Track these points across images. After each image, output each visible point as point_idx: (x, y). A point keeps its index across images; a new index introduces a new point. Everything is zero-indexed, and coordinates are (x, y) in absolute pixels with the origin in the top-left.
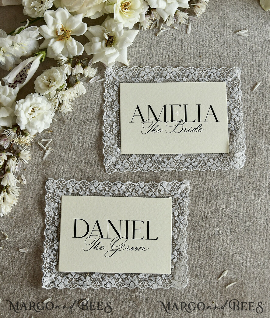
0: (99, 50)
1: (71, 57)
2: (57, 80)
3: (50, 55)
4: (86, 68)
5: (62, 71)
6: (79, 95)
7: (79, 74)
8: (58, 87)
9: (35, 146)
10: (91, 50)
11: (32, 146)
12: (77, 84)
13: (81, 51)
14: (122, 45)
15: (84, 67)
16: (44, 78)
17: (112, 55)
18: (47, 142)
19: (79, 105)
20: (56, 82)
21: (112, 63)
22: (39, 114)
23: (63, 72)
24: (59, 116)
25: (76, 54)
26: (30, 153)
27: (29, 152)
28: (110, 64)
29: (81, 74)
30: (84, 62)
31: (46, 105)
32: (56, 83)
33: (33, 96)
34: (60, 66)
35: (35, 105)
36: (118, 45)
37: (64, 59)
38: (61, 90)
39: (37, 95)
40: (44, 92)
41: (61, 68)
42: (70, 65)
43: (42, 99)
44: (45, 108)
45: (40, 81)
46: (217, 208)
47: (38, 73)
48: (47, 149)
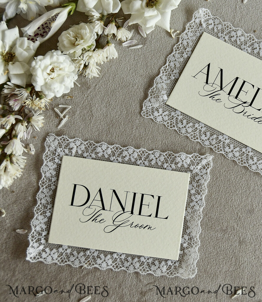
0: (138, 10)
1: (105, 14)
2: (85, 38)
3: (80, 9)
4: (120, 29)
5: (92, 28)
6: (109, 58)
7: (112, 35)
8: (85, 46)
9: (51, 112)
10: (128, 8)
11: (47, 111)
12: (108, 46)
13: (116, 8)
14: (165, 7)
15: (118, 27)
16: (70, 34)
17: (152, 17)
18: (64, 109)
19: (108, 70)
20: (83, 40)
21: (152, 27)
22: (59, 75)
23: (93, 30)
24: (83, 80)
25: (111, 11)
26: (43, 119)
27: (43, 117)
28: (149, 28)
29: (114, 34)
30: (120, 21)
31: (69, 65)
32: (84, 42)
33: (55, 54)
34: (91, 22)
35: (56, 65)
36: (161, 7)
37: (96, 15)
38: (89, 51)
39: (59, 52)
40: (68, 50)
41: (91, 26)
42: (102, 23)
43: (64, 58)
44: (67, 69)
45: (66, 38)
46: (252, 209)
47: (65, 27)
48: (64, 117)
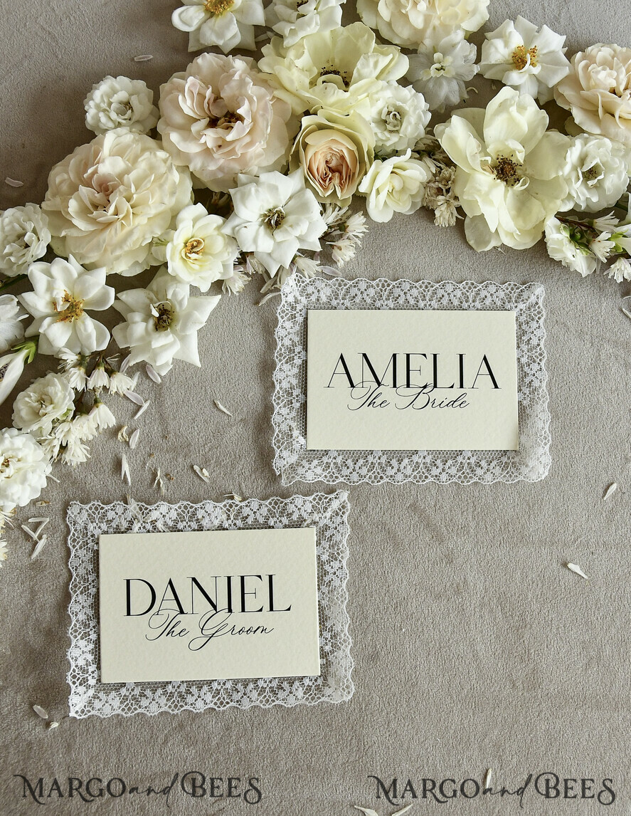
0: (142, 338)
1: (87, 353)
2: (55, 401)
3: (44, 350)
4: (114, 376)
5: (66, 382)
6: (101, 429)
7: (101, 388)
8: (58, 414)
9: (17, 532)
10: (125, 337)
11: (11, 531)
12: (97, 407)
13: (103, 342)
14: (184, 327)
15: (110, 372)
16: (30, 397)
17: (164, 348)
18: (39, 523)
19: (103, 448)
20: (52, 406)
21: (167, 364)
22: (19, 470)
23: (68, 386)
24: (63, 470)
25: (95, 348)
26: (6, 546)
27: (5, 544)
28: (162, 366)
29: (104, 387)
30: (112, 361)
31: (32, 451)
32: (54, 408)
33: (6, 435)
34: (63, 371)
35: (10, 453)
36: (178, 328)
37: (70, 357)
38: (64, 421)
39: (15, 431)
40: (29, 426)
41: (66, 375)
42: (82, 370)
43: (24, 439)
44: (30, 459)
45: (25, 403)
46: (376, 652)
47: (21, 386)
48: (40, 537)
